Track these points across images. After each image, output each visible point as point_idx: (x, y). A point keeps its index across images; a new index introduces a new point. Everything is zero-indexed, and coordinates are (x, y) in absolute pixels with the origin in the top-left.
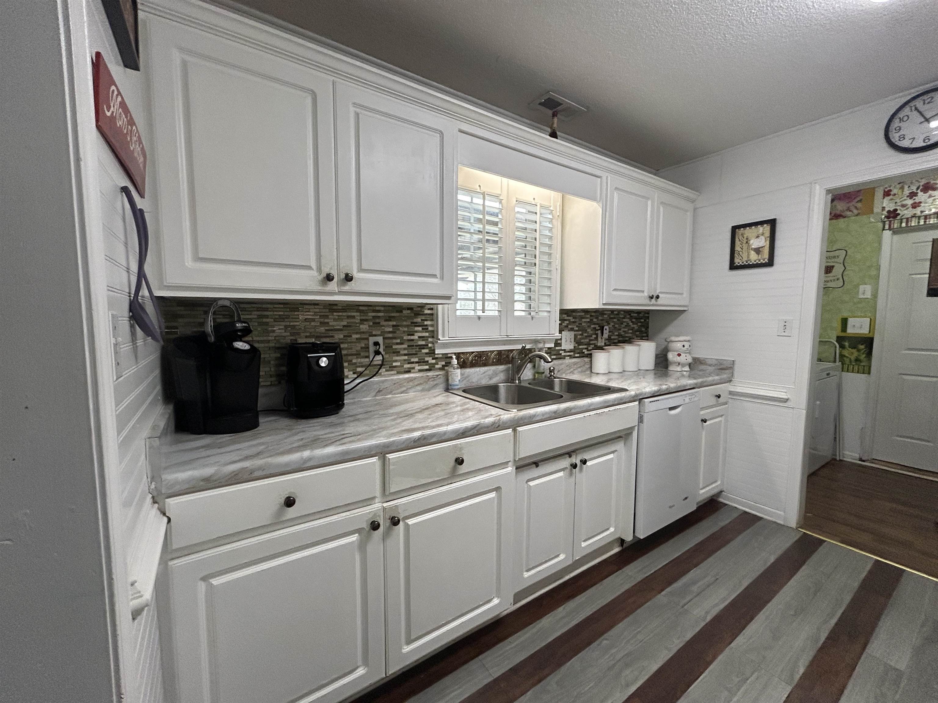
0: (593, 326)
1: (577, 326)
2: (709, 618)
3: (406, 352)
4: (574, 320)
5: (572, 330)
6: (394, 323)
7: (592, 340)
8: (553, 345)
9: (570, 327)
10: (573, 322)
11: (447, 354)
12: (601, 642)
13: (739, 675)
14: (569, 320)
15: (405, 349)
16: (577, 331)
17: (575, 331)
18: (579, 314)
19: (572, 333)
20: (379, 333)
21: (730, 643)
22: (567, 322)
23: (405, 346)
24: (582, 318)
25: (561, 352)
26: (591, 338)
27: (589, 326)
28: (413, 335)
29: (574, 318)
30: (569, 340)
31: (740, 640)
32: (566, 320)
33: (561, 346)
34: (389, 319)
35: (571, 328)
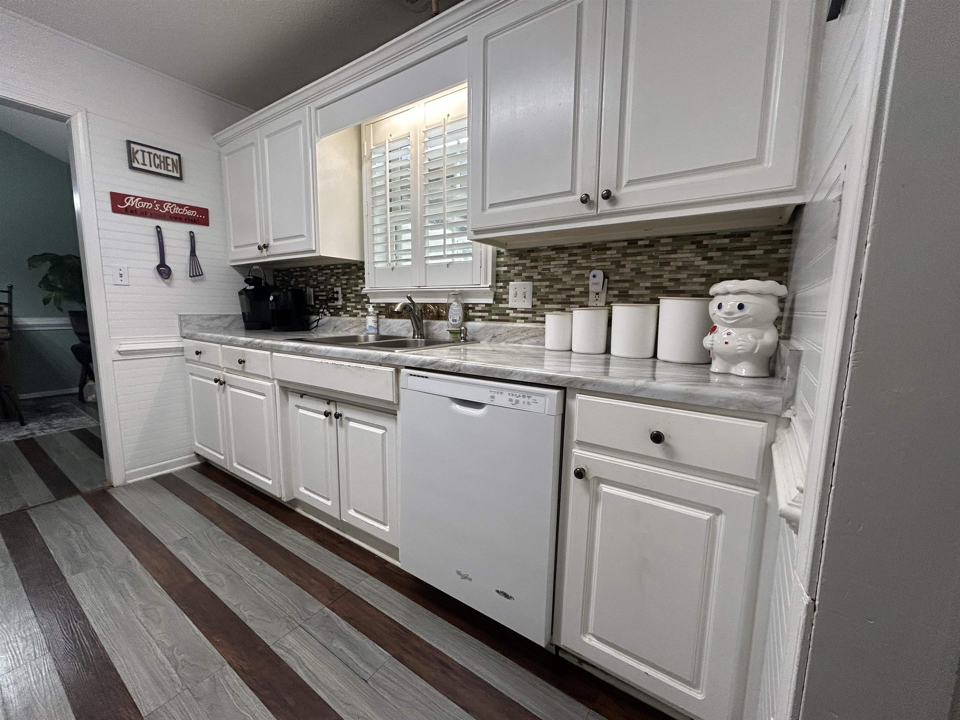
0: (574, 272)
1: (539, 274)
2: (279, 651)
3: (353, 300)
4: (533, 264)
5: (529, 278)
6: (347, 277)
7: (573, 296)
8: (491, 301)
9: (524, 274)
10: (532, 267)
11: (380, 304)
12: (257, 560)
13: (183, 662)
14: (524, 265)
15: (353, 298)
16: (539, 280)
17: (534, 281)
18: (544, 254)
19: (529, 285)
20: (339, 284)
21: (231, 664)
22: (521, 268)
23: (353, 295)
24: (549, 259)
25: (507, 311)
26: (572, 293)
27: (569, 272)
28: (358, 286)
29: (534, 260)
30: (520, 295)
31: (233, 678)
32: (517, 265)
33: (508, 303)
34: (344, 274)
35: (527, 277)
